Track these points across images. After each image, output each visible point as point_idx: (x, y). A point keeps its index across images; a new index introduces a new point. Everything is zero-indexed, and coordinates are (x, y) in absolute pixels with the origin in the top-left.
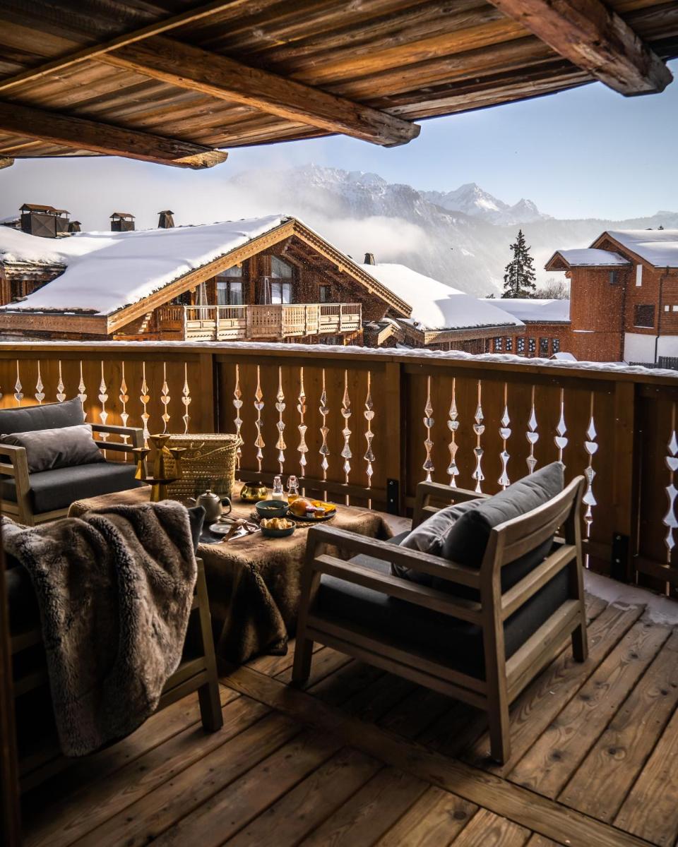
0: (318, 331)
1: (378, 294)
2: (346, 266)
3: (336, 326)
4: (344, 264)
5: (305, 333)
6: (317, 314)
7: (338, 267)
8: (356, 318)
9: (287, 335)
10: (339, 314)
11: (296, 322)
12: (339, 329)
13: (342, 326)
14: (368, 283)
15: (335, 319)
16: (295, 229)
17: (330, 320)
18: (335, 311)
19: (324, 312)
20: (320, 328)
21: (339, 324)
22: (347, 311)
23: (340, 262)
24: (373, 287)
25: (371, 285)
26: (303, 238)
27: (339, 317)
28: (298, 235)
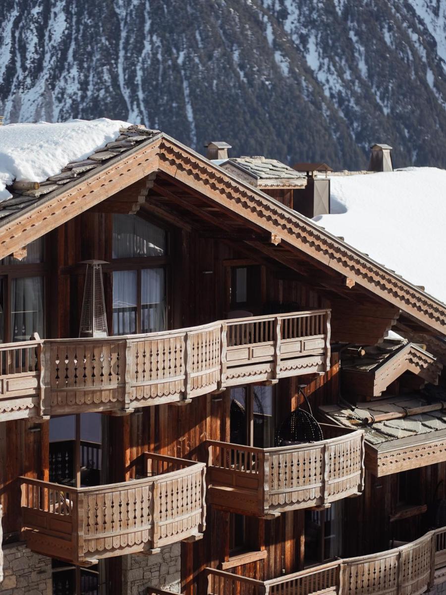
0: (219, 384)
1: (371, 287)
2: (290, 231)
3: (267, 367)
4: (284, 227)
5: (184, 395)
6: (218, 346)
7: (270, 233)
8: (316, 343)
9: (140, 404)
10: (275, 339)
11: (160, 372)
12: (273, 374)
13: (280, 365)
14: (345, 264)
15: (263, 350)
16: (162, 157)
17: (251, 354)
18: (265, 334)
19: (237, 337)
20: (224, 377)
21: (273, 362)
22: (292, 330)
23: (276, 223)
24: (358, 272)
25: (352, 268)
26: (182, 177)
27: (275, 346)
28: (171, 171)
